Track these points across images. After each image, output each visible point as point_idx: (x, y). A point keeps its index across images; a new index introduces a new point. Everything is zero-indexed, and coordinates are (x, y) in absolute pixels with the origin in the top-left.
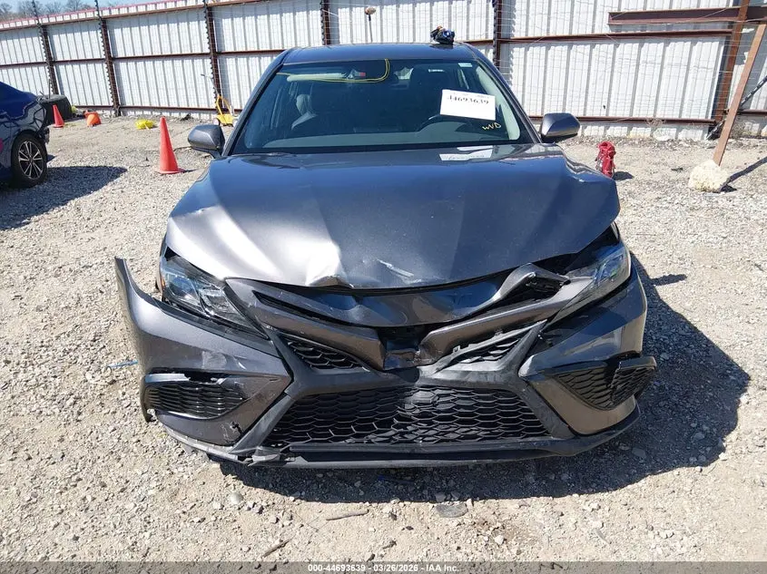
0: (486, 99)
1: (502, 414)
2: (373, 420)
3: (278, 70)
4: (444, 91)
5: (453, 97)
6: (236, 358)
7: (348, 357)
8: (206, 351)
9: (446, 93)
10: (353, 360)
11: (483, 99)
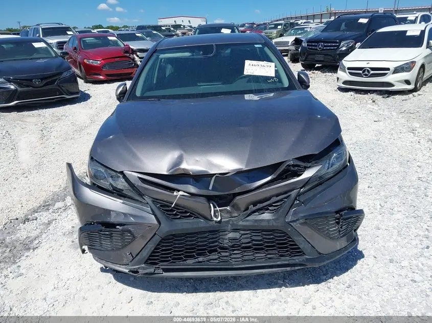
0: (270, 65)
1: (278, 244)
2: (205, 249)
3: (154, 52)
4: (246, 61)
5: (251, 64)
6: (129, 214)
7: (191, 213)
8: (113, 211)
9: (247, 62)
10: (194, 214)
11: (268, 65)
